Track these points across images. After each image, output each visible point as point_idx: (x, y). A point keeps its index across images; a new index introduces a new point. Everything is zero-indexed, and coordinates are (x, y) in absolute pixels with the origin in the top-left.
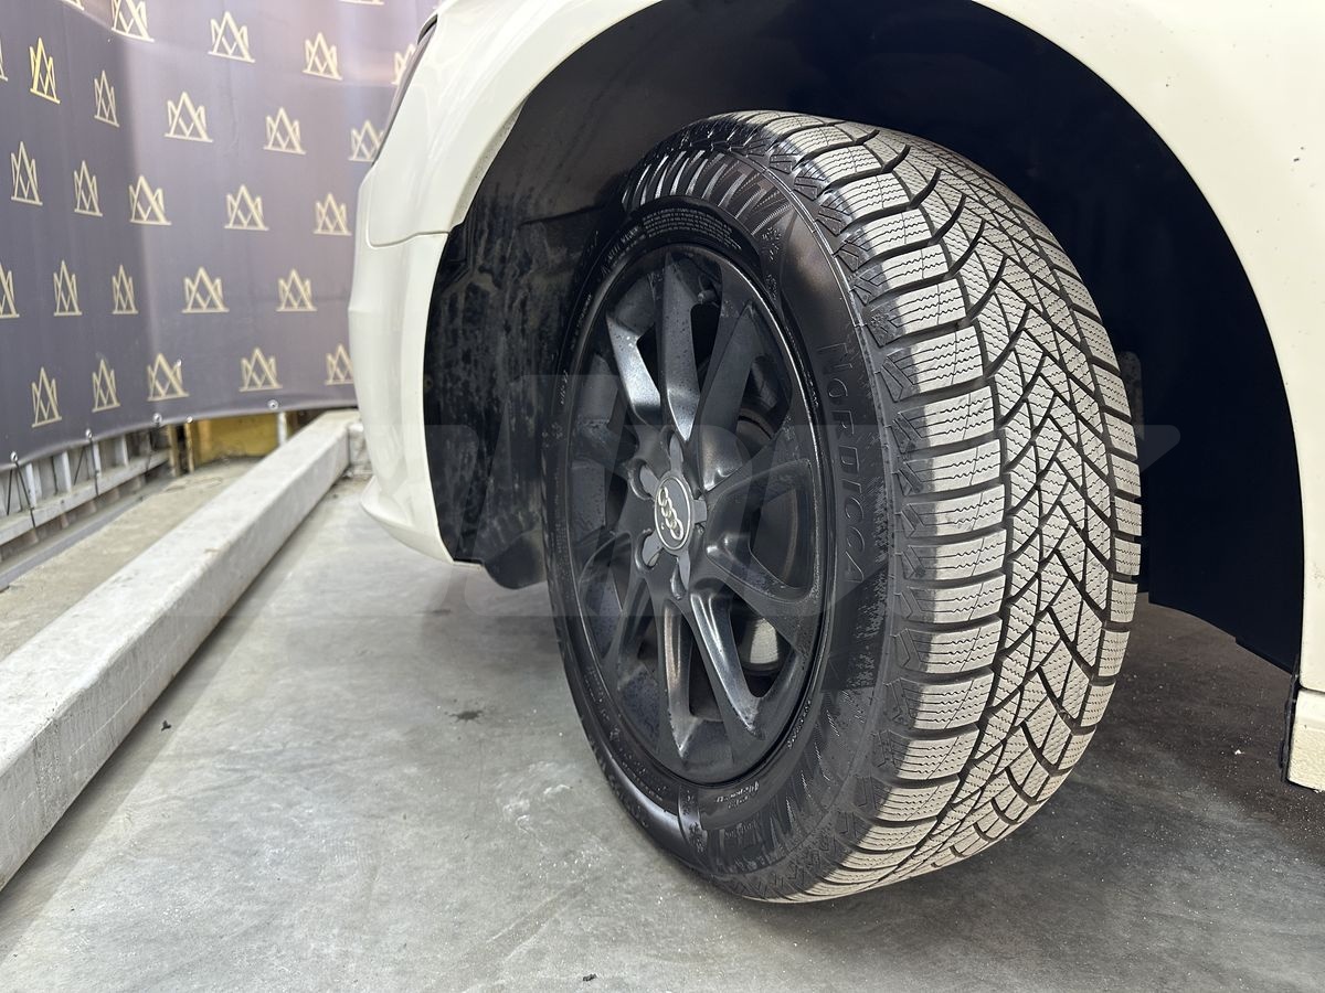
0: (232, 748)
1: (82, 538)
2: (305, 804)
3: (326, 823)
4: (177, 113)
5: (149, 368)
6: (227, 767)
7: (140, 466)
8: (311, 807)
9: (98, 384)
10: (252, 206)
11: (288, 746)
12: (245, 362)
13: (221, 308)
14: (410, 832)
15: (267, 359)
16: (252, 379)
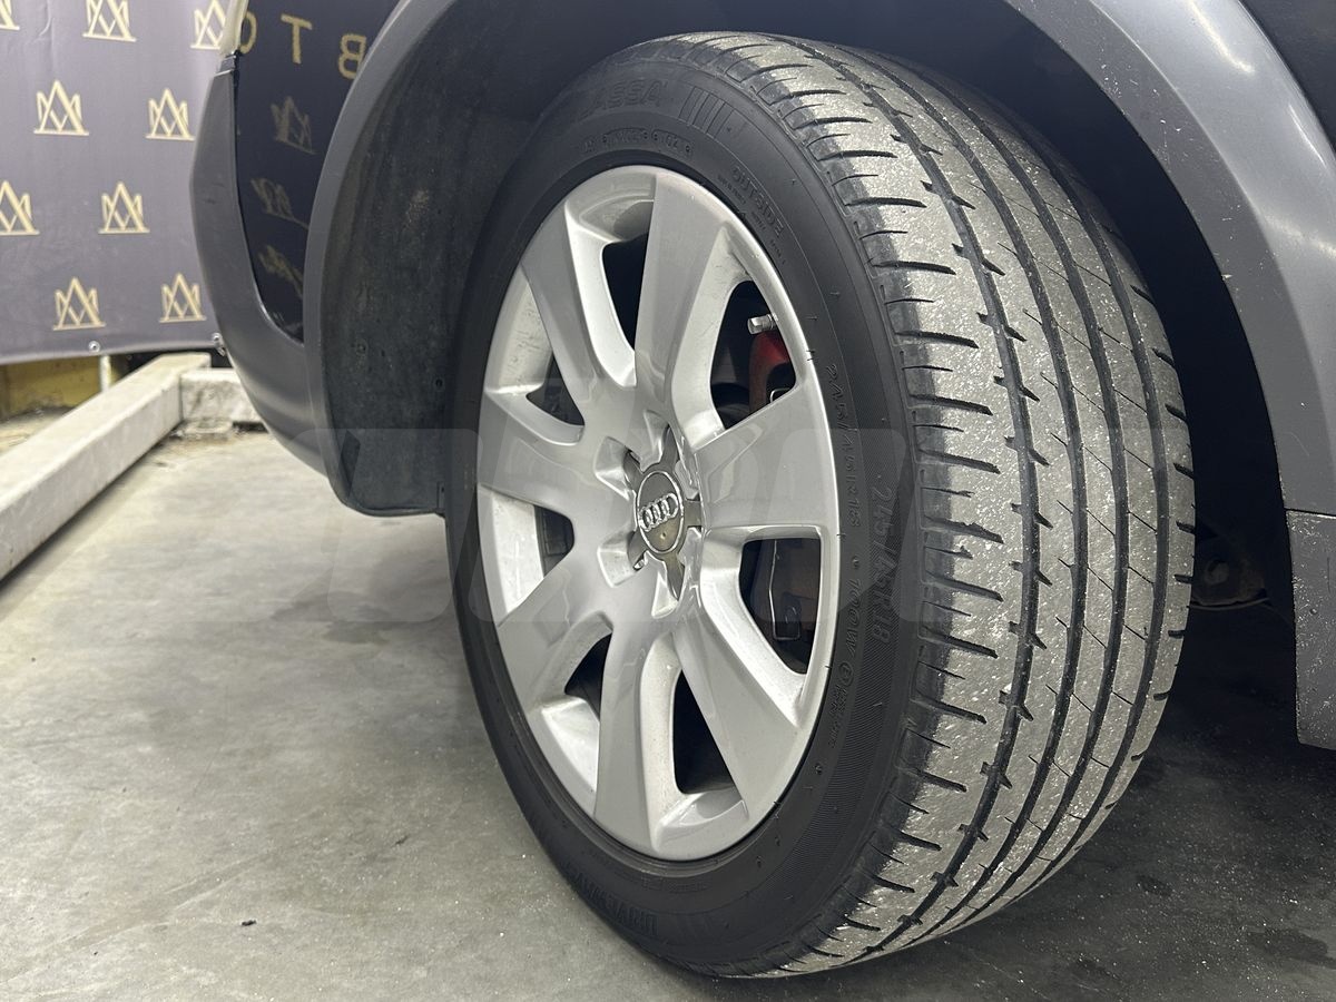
2: (29, 776)
3: (44, 792)
8: (33, 779)
10: (68, 106)
12: (59, 294)
13: (30, 230)
14: (125, 803)
15: (87, 292)
16: (68, 315)
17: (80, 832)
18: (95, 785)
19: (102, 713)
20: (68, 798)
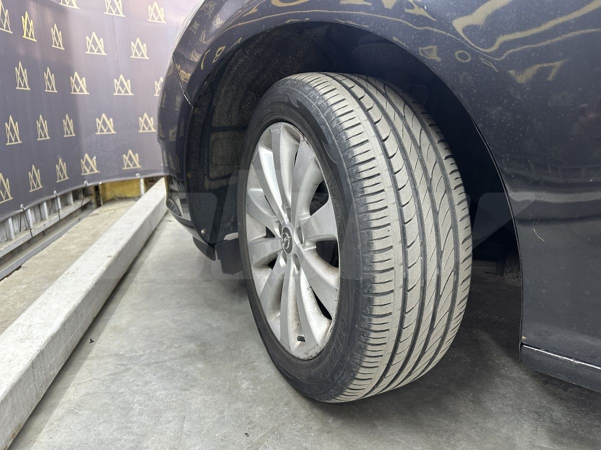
0: (121, 353)
1: (54, 241)
2: (154, 383)
3: (162, 393)
4: (91, 42)
5: (82, 160)
6: (119, 363)
7: (79, 204)
8: (156, 385)
9: (59, 170)
10: (126, 84)
11: (146, 352)
12: (124, 156)
13: (113, 132)
14: (200, 399)
15: (134, 154)
16: (128, 164)
20: (174, 396)
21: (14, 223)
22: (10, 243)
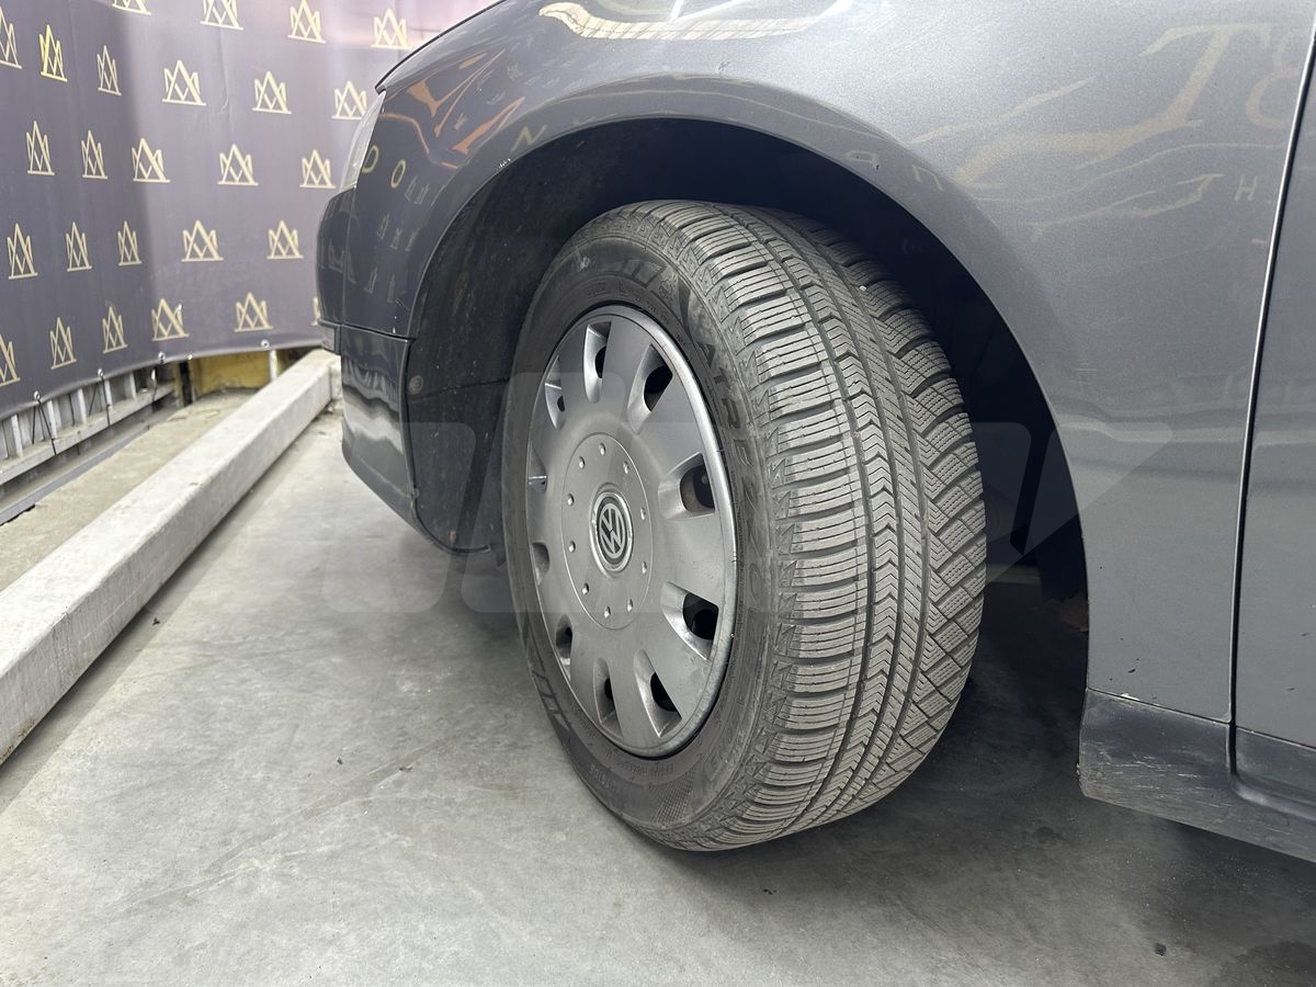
0: (205, 640)
1: (97, 463)
2: (254, 682)
3: (267, 694)
4: (173, 79)
5: (153, 312)
6: (200, 653)
7: (147, 397)
8: (258, 683)
9: (108, 328)
10: (243, 164)
12: (239, 305)
13: (216, 257)
14: (327, 703)
15: (259, 303)
16: (245, 321)
17: (297, 726)
18: (304, 688)
19: (301, 631)
20: (285, 699)
21: (22, 426)
22: (14, 462)
